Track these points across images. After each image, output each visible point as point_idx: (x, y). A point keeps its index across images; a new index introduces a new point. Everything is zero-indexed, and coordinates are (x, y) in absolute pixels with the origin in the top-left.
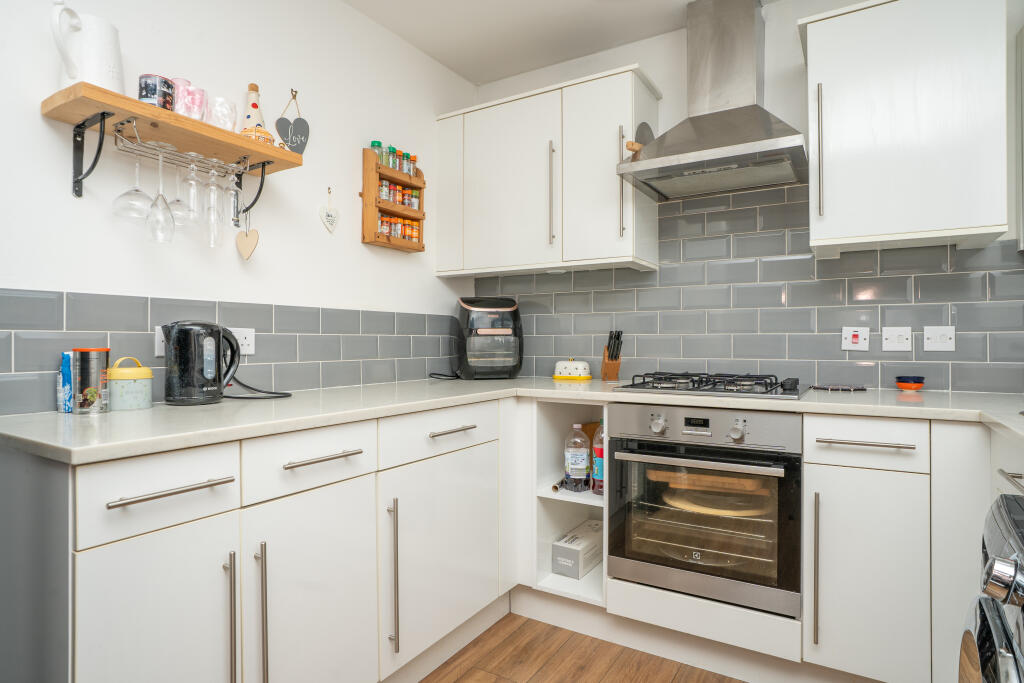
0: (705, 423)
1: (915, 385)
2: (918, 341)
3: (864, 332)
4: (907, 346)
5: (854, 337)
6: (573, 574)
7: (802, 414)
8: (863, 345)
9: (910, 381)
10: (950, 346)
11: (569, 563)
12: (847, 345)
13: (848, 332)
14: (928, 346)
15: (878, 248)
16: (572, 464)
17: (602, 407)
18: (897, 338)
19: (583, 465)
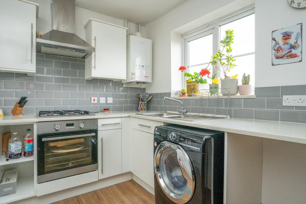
0: (72, 125)
1: (108, 111)
2: (106, 101)
3: (96, 99)
4: (104, 102)
5: (94, 100)
6: (13, 192)
7: (98, 119)
8: (96, 102)
9: (106, 110)
10: (112, 102)
11: (10, 189)
12: (92, 102)
13: (93, 98)
14: (108, 102)
15: (99, 79)
16: (15, 148)
17: (33, 124)
18: (102, 100)
19: (20, 148)
